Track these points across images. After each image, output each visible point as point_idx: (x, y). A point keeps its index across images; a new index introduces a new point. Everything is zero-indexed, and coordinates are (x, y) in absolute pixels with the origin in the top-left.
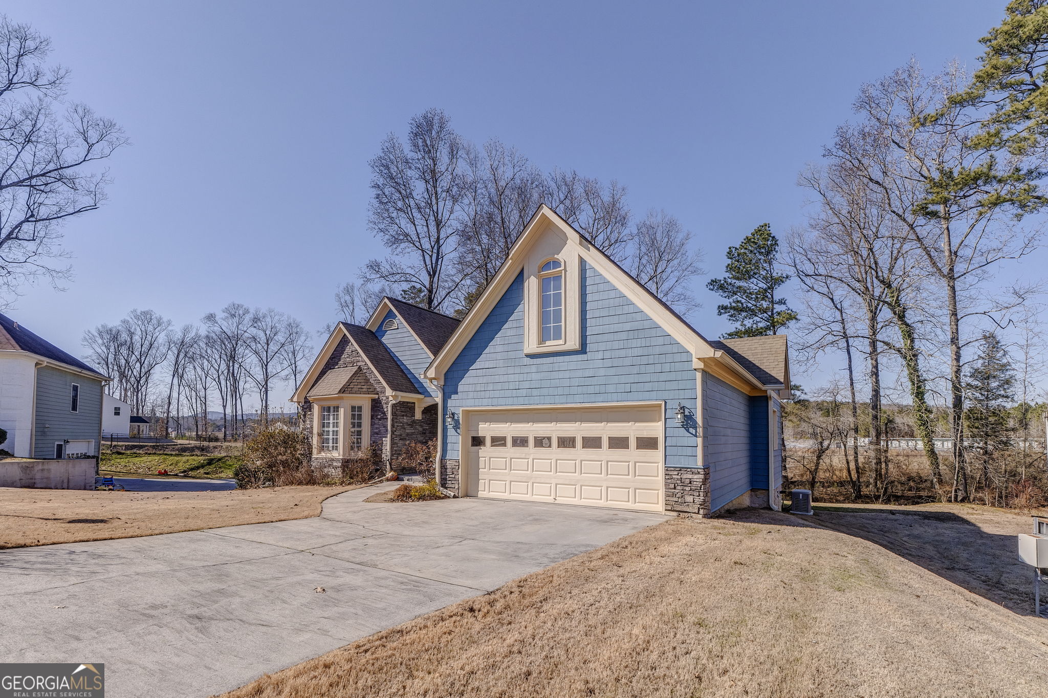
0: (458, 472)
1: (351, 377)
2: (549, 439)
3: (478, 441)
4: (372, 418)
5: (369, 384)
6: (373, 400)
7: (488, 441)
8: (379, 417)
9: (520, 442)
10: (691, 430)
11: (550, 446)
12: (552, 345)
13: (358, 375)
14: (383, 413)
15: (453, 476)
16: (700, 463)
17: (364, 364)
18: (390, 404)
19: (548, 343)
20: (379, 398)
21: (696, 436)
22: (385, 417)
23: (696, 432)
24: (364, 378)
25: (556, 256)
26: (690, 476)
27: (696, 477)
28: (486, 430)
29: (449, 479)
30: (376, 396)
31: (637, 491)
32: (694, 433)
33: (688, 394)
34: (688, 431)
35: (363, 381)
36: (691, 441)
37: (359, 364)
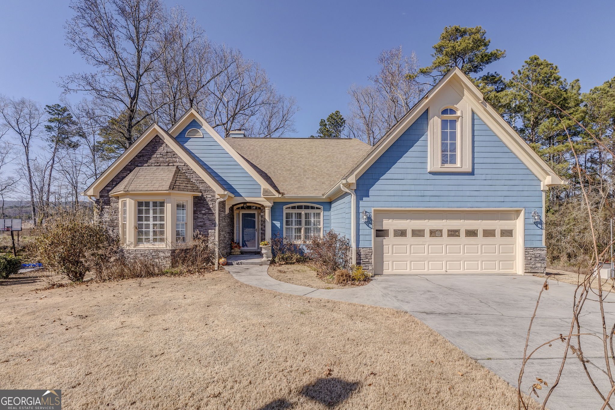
0: (371, 257)
1: (174, 176)
2: (441, 231)
3: (381, 233)
4: (195, 212)
5: (191, 183)
6: (195, 197)
7: (391, 233)
8: (203, 212)
9: (418, 233)
10: (539, 225)
11: (441, 236)
12: (449, 167)
13: (179, 174)
14: (208, 209)
15: (367, 260)
16: (544, 244)
17: (183, 164)
18: (218, 201)
19: (446, 165)
20: (202, 196)
21: (542, 229)
22: (210, 212)
23: (542, 226)
24: (185, 177)
25: (455, 106)
26: (540, 252)
27: (543, 252)
28: (389, 224)
29: (363, 263)
30: (200, 194)
31: (501, 262)
32: (541, 227)
33: (538, 204)
34: (537, 226)
35: (185, 180)
36: (539, 232)
37: (178, 164)
